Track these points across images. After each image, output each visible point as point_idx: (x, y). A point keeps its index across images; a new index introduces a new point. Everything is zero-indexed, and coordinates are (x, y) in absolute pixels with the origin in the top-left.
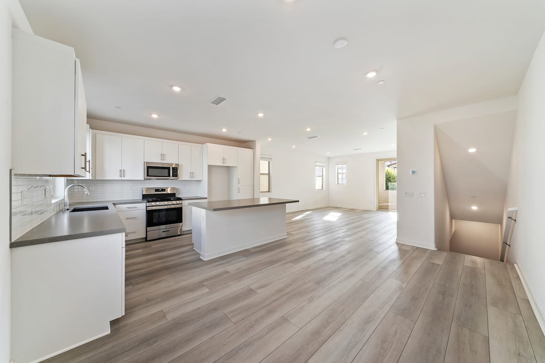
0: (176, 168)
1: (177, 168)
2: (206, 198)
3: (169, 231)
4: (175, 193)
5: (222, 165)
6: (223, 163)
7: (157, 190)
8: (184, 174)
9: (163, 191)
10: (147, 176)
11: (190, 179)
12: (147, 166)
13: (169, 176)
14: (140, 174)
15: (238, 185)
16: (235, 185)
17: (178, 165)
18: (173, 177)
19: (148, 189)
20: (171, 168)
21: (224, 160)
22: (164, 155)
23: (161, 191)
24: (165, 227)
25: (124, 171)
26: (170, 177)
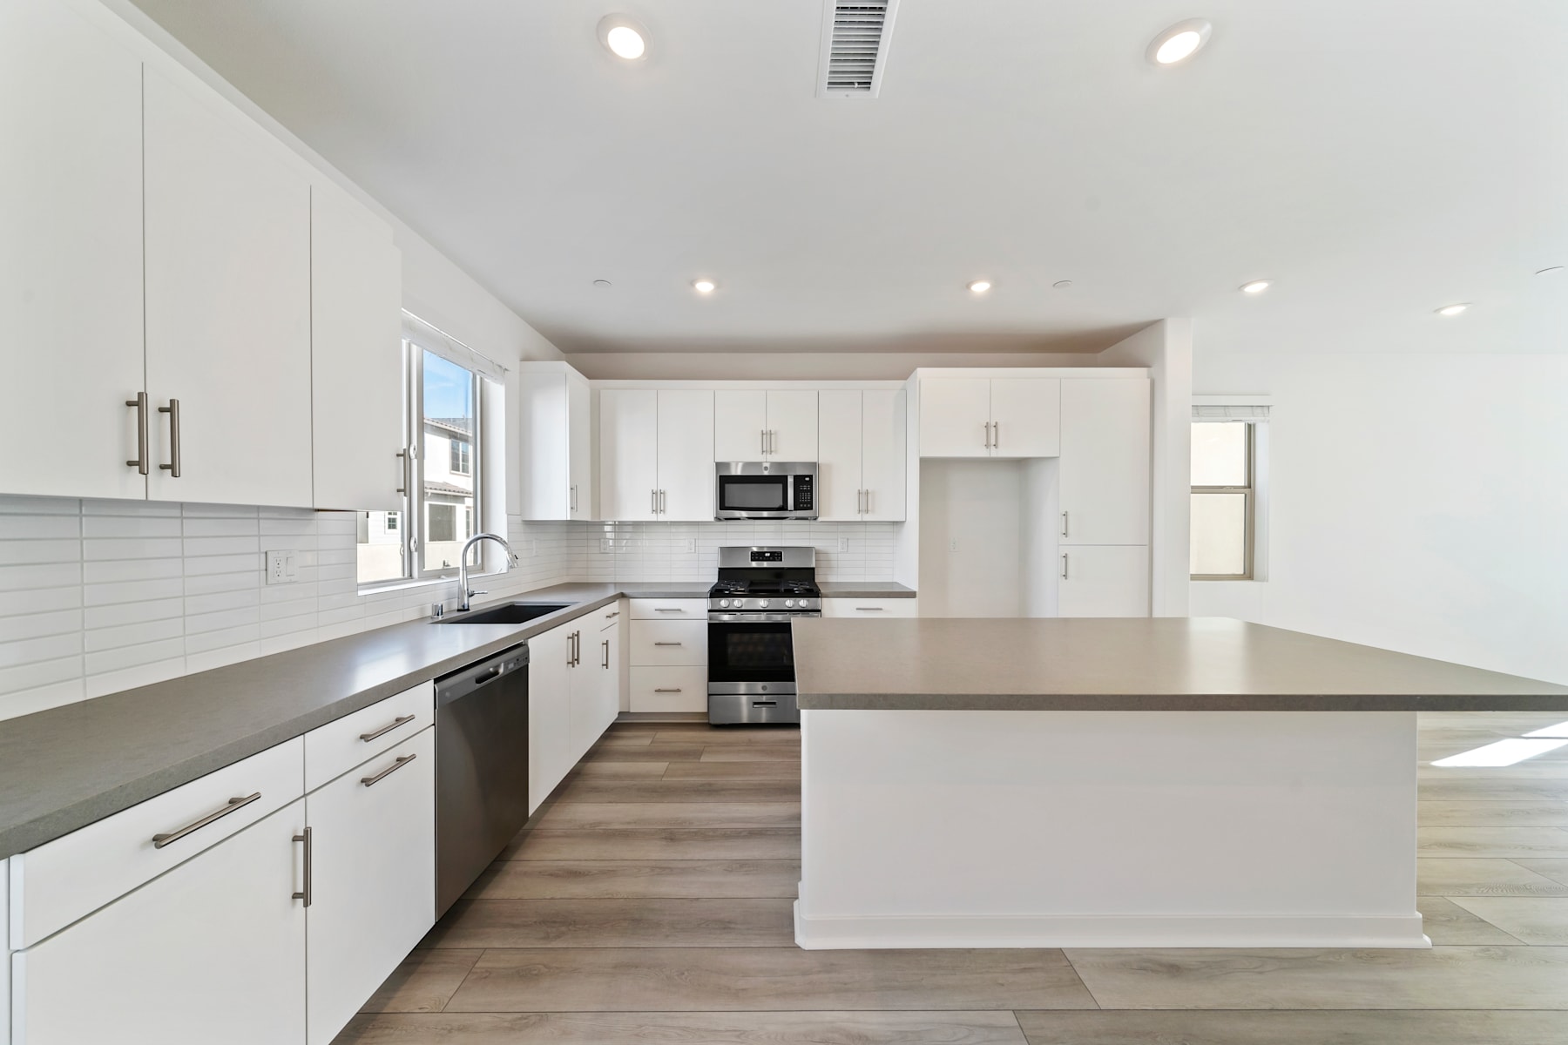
0: (807, 479)
1: (811, 477)
2: (912, 595)
3: (774, 703)
4: (813, 569)
5: (982, 453)
6: (987, 446)
7: (758, 556)
8: (835, 501)
9: (774, 560)
10: (721, 509)
11: (858, 518)
12: (720, 476)
13: (784, 508)
14: (705, 505)
15: (1064, 540)
16: (1048, 543)
17: (814, 465)
18: (798, 512)
19: (726, 551)
20: (790, 480)
21: (993, 430)
22: (771, 434)
23: (767, 559)
24: (764, 688)
25: (664, 493)
26: (787, 509)
